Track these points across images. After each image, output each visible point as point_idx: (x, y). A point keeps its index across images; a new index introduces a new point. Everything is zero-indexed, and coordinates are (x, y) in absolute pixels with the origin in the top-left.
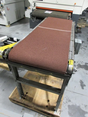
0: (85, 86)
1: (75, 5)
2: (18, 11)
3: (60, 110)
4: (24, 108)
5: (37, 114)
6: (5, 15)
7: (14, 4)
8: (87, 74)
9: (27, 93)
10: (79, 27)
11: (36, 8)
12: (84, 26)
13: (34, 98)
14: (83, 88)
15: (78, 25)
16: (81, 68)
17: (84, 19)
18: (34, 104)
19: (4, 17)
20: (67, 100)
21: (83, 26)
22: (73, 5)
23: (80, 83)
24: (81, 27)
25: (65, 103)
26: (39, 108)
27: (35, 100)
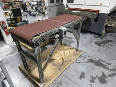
0: (84, 77)
1: (101, 5)
2: (59, 12)
3: (45, 84)
4: (25, 77)
5: (31, 83)
6: (47, 15)
7: (56, 7)
8: (94, 69)
9: (30, 66)
10: (109, 26)
11: (69, 9)
12: (115, 25)
13: (33, 71)
14: (80, 79)
15: (109, 24)
16: (91, 63)
17: (114, 18)
18: (30, 74)
19: (46, 16)
20: (59, 82)
21: (113, 25)
22: (100, 5)
23: (81, 74)
24: (111, 26)
25: (56, 84)
26: (31, 78)
27: (32, 72)
